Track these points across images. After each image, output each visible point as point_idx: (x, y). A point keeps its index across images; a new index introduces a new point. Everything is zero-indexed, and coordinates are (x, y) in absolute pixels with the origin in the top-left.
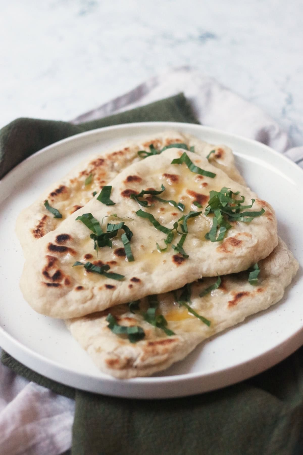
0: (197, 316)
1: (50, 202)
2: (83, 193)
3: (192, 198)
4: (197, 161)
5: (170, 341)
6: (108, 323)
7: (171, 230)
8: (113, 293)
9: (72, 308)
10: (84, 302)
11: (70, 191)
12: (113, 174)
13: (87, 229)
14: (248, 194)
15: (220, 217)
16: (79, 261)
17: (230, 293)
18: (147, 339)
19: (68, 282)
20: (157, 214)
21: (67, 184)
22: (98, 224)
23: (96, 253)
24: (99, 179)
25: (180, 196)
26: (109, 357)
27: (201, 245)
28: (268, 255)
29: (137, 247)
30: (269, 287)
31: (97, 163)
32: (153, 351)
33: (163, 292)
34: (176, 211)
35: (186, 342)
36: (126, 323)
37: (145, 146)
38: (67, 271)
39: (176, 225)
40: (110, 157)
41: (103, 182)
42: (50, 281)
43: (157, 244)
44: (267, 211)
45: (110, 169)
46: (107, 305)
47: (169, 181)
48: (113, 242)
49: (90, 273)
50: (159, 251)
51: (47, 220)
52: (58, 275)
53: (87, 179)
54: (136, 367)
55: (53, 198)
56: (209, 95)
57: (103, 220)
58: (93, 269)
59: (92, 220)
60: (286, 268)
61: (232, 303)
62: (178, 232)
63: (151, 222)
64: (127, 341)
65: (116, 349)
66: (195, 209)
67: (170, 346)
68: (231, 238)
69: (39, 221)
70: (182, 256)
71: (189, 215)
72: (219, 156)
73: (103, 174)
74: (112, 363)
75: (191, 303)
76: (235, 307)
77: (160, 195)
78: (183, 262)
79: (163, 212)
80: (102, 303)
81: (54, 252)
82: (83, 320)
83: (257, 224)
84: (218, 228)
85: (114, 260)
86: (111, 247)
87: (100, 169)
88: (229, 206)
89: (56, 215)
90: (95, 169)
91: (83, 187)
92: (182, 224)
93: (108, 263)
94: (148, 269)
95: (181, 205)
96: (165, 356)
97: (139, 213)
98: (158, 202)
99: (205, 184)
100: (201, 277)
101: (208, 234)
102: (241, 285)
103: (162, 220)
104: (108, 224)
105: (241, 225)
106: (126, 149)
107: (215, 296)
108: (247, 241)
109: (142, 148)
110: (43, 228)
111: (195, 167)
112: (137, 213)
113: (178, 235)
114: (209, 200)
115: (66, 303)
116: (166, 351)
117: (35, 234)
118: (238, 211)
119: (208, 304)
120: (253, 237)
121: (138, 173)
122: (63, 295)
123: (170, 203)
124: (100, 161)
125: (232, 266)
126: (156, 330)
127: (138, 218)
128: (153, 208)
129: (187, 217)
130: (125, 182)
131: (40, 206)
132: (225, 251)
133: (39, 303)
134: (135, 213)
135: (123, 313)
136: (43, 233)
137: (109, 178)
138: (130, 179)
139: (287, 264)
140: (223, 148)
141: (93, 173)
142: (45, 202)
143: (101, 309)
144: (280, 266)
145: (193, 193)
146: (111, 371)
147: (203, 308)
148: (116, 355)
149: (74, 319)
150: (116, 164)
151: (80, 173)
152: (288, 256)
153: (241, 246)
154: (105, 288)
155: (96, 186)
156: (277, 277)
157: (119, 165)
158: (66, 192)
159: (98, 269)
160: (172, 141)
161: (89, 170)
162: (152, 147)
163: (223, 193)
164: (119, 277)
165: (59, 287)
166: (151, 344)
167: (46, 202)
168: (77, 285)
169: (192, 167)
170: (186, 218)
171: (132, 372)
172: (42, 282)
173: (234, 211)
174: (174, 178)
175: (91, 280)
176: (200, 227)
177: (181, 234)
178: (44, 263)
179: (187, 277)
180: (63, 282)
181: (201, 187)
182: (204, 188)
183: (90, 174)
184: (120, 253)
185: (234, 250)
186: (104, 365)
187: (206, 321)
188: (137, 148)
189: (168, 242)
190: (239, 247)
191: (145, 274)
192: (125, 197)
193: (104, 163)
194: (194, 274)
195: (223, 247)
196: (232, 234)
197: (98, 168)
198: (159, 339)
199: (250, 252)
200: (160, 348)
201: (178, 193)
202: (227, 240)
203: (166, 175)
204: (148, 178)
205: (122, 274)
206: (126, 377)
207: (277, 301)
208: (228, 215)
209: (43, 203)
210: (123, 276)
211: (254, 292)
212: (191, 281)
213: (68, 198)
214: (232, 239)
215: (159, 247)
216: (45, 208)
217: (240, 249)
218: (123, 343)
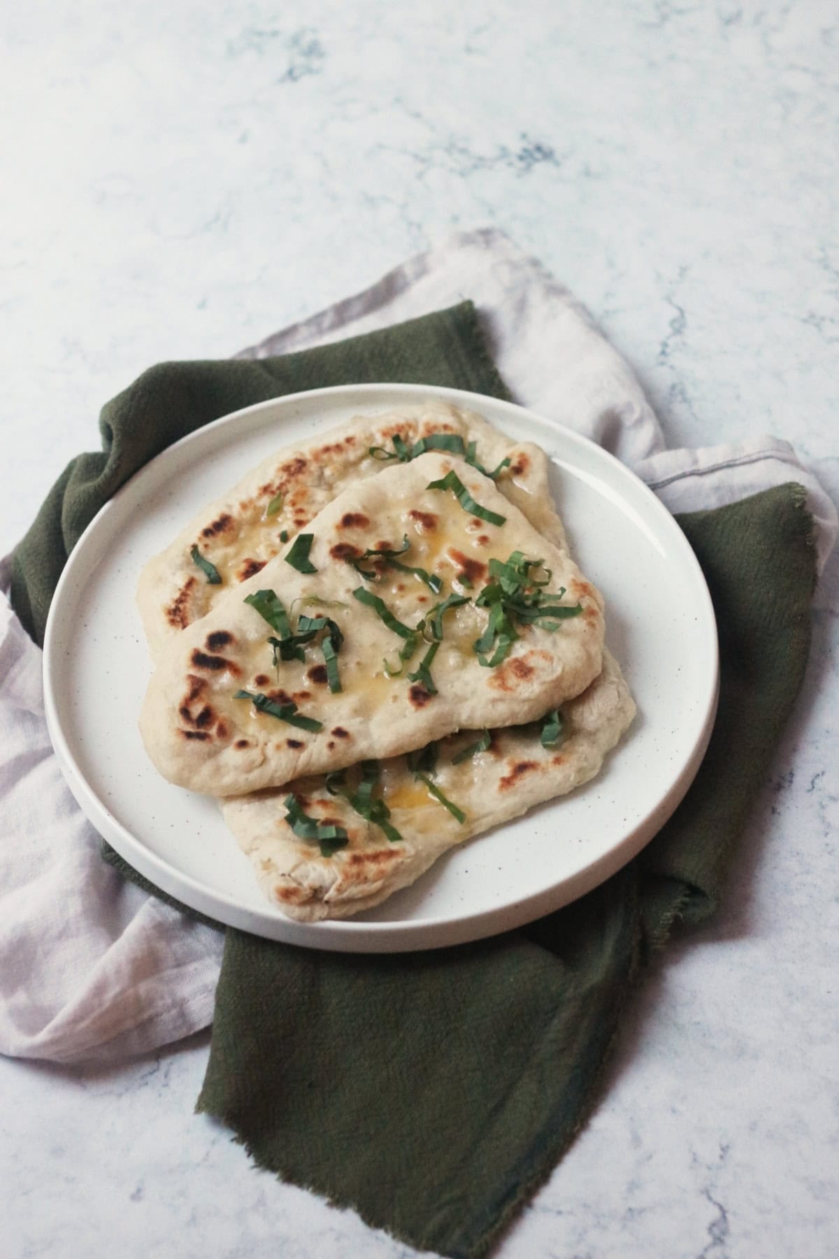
0: (445, 802)
1: (201, 548)
2: (263, 531)
3: (459, 568)
4: (474, 488)
5: (391, 854)
6: (287, 812)
7: (413, 632)
8: (299, 757)
9: (228, 780)
10: (249, 769)
11: (240, 524)
12: (320, 495)
13: (263, 620)
14: (560, 565)
15: (501, 617)
16: (243, 689)
17: (505, 761)
18: (352, 848)
19: (222, 732)
20: (391, 595)
21: (235, 512)
22: (283, 613)
23: (276, 674)
24: (293, 504)
25: (437, 560)
26: (283, 884)
27: (463, 665)
28: (581, 692)
29: (350, 663)
30: (575, 756)
31: (293, 469)
32: (358, 875)
33: (387, 757)
34: (425, 592)
35: (417, 854)
36: (318, 813)
37: (385, 434)
38: (224, 706)
39: (421, 625)
40: (317, 457)
41: (301, 511)
42: (193, 727)
43: (385, 660)
44: (589, 607)
45: (316, 482)
46: (289, 778)
47: (419, 526)
48: (306, 651)
49: (264, 714)
50: (386, 675)
51: (195, 587)
52: (207, 717)
53: (271, 503)
54: (327, 902)
55: (208, 541)
56: (521, 306)
57: (292, 605)
58: (268, 709)
59: (274, 603)
60: (609, 719)
61: (507, 782)
62: (424, 636)
63: (379, 613)
64: (316, 850)
65: (296, 867)
66: (459, 589)
67: (388, 865)
68: (516, 660)
69: (180, 589)
70: (426, 691)
71: (447, 604)
72: (518, 470)
73: (302, 494)
74: (287, 894)
75: (435, 776)
76: (511, 789)
77: (400, 556)
78: (426, 703)
79: (403, 593)
80: (278, 774)
81: (202, 668)
82: (244, 800)
83: (567, 635)
84: (496, 633)
85: (307, 690)
86: (304, 661)
87: (297, 482)
88: (520, 591)
89: (212, 576)
90: (288, 481)
91: (263, 518)
92: (434, 620)
93: (295, 695)
94: (364, 711)
95: (437, 581)
96: (378, 884)
97: (359, 594)
98: (395, 571)
99: (484, 540)
100: (457, 730)
101: (479, 642)
102: (527, 747)
103: (399, 609)
104: (302, 617)
105: (538, 632)
106: (349, 440)
107: (479, 764)
108: (543, 670)
109: (379, 440)
110: (185, 604)
111: (469, 499)
112: (355, 593)
113: (425, 643)
114: (487, 575)
115: (218, 770)
116: (381, 874)
117: (172, 617)
118: (536, 603)
119: (466, 779)
120: (555, 660)
121: (364, 508)
122: (213, 754)
123: (416, 576)
124: (300, 465)
125: (513, 714)
126: (369, 829)
127: (356, 604)
128: (385, 583)
129: (444, 607)
130: (338, 527)
131: (183, 555)
132: (503, 686)
133: (172, 766)
134: (351, 594)
135: (316, 789)
136: (187, 615)
137: (313, 502)
138: (350, 521)
139: (614, 711)
140: (529, 451)
141: (284, 489)
142: (192, 549)
143: (277, 784)
144: (600, 715)
145: (459, 557)
146: (284, 906)
147: (455, 785)
148: (295, 880)
149: (230, 798)
150: (328, 472)
151: (260, 489)
152: (617, 695)
153: (531, 679)
154: (285, 746)
155: (287, 519)
156: (592, 735)
157: (333, 475)
158: (232, 528)
159: (277, 708)
160: (435, 427)
161: (277, 483)
162: (396, 439)
163: (513, 565)
164: (312, 725)
165: (207, 740)
166: (356, 860)
167: (195, 547)
168: (238, 738)
169: (464, 498)
170: (441, 610)
171: (320, 911)
172: (179, 729)
173: (529, 602)
174: (429, 521)
175: (264, 727)
176: (466, 628)
177: (429, 640)
178: (184, 689)
179: (431, 731)
180: (213, 731)
181: (475, 543)
182: (481, 547)
183: (278, 492)
184: (318, 675)
185: (518, 685)
186: (274, 896)
187: (458, 814)
188: (371, 437)
189: (406, 656)
190: (528, 681)
191: (359, 719)
192: (337, 560)
193: (304, 469)
194: (444, 725)
195: (500, 677)
196: (520, 650)
197: (293, 479)
198: (371, 849)
199: (546, 692)
200: (371, 868)
201: (433, 552)
202: (510, 664)
203: (415, 514)
204: (381, 518)
205: (318, 720)
206: (310, 918)
207: (588, 779)
208: (516, 611)
209: (189, 550)
210: (320, 724)
211: (547, 763)
212: (438, 737)
213: (234, 540)
214: (517, 664)
215: (388, 667)
216: (193, 560)
217: (530, 684)
218: (309, 855)
